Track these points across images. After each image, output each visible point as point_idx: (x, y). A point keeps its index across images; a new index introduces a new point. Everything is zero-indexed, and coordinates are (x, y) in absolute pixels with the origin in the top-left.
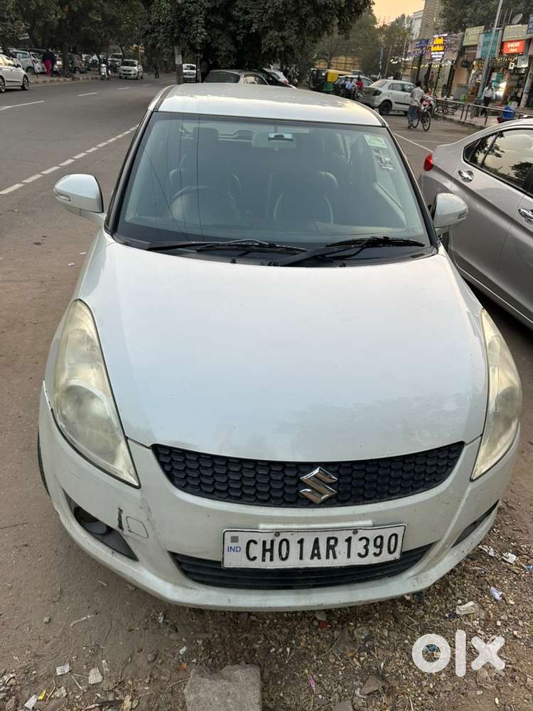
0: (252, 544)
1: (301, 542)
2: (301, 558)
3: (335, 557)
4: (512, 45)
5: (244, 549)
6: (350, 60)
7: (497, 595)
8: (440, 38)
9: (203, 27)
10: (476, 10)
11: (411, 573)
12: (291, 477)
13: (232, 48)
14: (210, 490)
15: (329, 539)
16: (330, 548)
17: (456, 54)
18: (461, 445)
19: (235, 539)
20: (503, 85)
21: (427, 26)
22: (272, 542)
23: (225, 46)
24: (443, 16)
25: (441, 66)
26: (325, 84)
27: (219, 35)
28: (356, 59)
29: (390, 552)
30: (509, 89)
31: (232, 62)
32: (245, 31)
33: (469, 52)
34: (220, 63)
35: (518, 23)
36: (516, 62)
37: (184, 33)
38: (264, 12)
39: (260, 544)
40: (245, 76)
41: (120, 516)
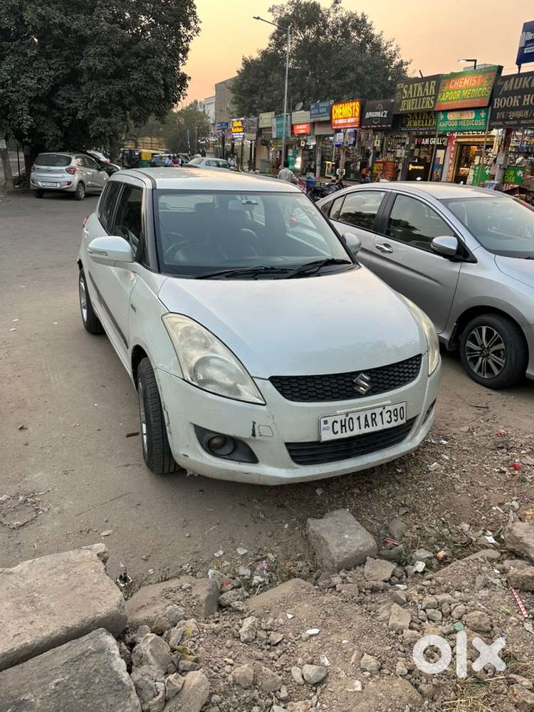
0: (335, 423)
1: (359, 418)
2: (360, 428)
3: (376, 425)
4: (300, 127)
5: (331, 428)
6: (155, 140)
7: (447, 458)
8: (238, 121)
9: (28, 115)
10: (261, 97)
11: (409, 437)
12: (349, 381)
13: (59, 133)
14: (307, 397)
15: (372, 414)
16: (373, 420)
17: (255, 135)
18: (420, 356)
19: (326, 422)
20: (299, 159)
21: (221, 111)
22: (345, 420)
23: (51, 131)
24: (234, 103)
25: (243, 145)
26: (140, 162)
27: (44, 121)
28: (161, 139)
29: (402, 419)
30: (304, 162)
31: (61, 144)
32: (70, 118)
33: (266, 132)
34: (47, 147)
35: (300, 110)
36: (306, 141)
37: (7, 119)
38: (88, 102)
39: (339, 422)
40: (76, 158)
41: (254, 427)
